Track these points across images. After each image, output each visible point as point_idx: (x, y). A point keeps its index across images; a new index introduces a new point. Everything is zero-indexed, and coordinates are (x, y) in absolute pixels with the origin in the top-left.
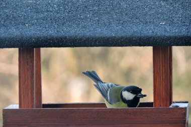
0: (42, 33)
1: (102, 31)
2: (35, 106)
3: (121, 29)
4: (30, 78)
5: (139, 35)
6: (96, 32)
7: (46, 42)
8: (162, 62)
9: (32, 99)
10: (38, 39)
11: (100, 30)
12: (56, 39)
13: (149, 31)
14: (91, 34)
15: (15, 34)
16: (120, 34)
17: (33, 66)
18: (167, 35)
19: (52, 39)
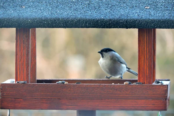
0: (37, 15)
1: (92, 13)
2: (30, 82)
3: (110, 13)
4: (25, 55)
5: (126, 18)
6: (86, 14)
7: (41, 23)
8: (146, 43)
9: (28, 75)
10: (33, 20)
11: (90, 13)
12: (50, 20)
13: (135, 14)
14: (82, 17)
15: (13, 15)
16: (109, 17)
17: (29, 45)
18: (151, 18)
19: (46, 20)
